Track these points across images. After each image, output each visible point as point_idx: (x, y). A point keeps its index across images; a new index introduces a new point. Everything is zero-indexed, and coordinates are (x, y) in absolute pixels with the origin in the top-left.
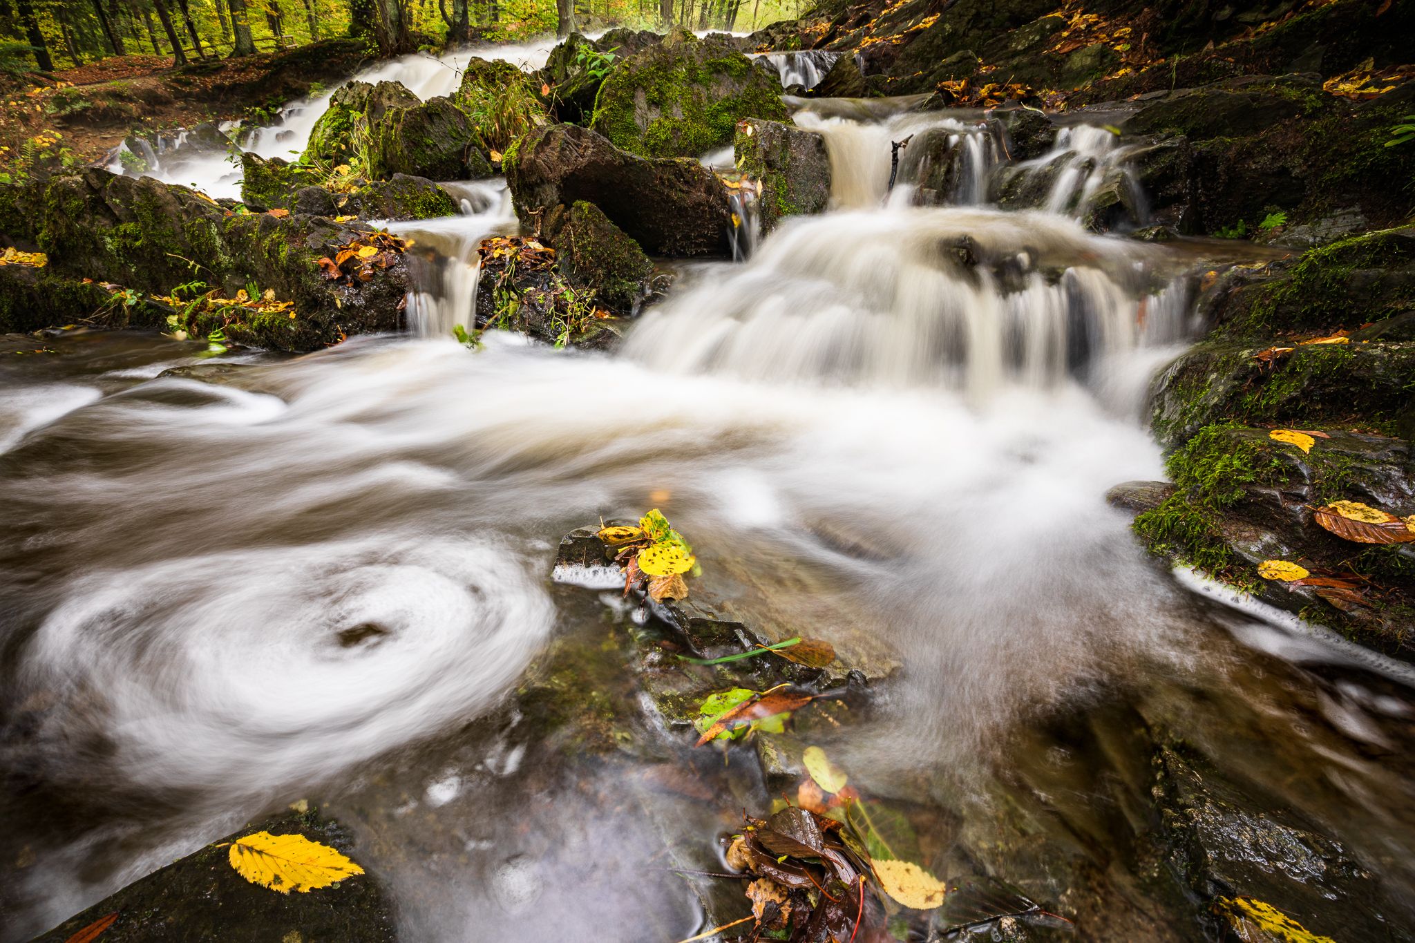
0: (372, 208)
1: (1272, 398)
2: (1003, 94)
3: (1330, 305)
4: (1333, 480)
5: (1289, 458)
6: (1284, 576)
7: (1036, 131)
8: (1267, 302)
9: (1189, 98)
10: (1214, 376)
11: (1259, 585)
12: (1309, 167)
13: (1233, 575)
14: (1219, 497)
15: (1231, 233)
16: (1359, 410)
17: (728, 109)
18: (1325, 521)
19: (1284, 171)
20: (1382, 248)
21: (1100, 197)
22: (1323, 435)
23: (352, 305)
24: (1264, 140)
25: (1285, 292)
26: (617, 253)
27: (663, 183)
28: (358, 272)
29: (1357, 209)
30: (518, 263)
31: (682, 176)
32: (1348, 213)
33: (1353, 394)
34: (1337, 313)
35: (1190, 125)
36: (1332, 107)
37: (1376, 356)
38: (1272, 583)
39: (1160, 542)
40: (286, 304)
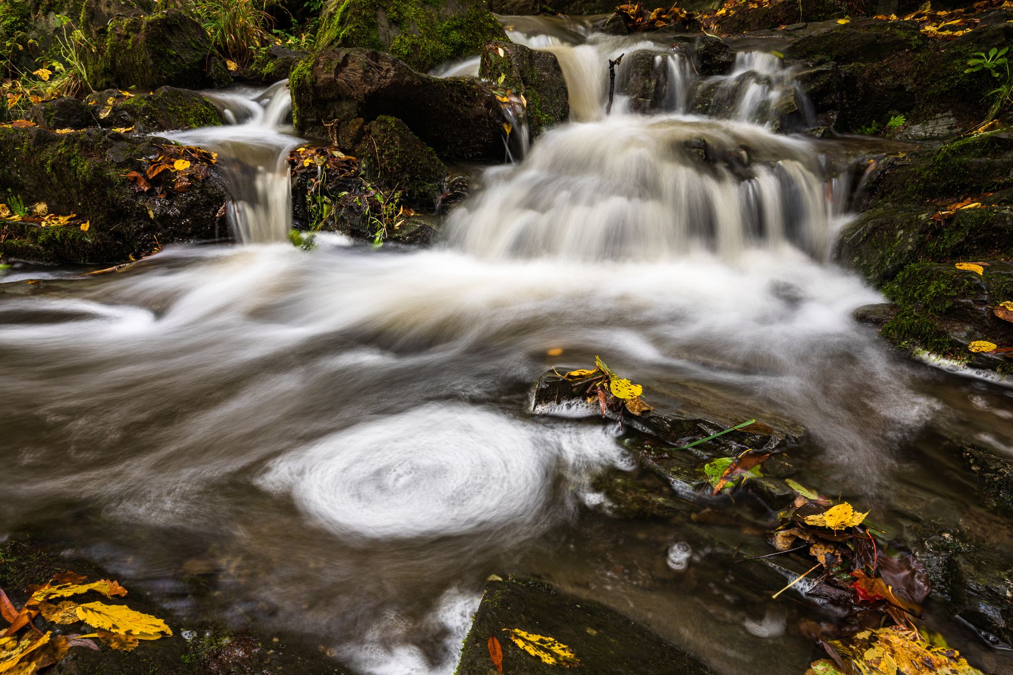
0: (150, 120)
1: (946, 244)
2: (669, 17)
3: (959, 181)
4: (999, 290)
5: (974, 279)
6: (984, 349)
7: (718, 53)
8: (917, 181)
9: (832, 34)
10: (901, 232)
11: (970, 357)
12: (918, 85)
13: (953, 354)
14: (936, 307)
15: (868, 130)
16: (998, 247)
17: (456, 28)
18: (1000, 314)
19: (901, 88)
20: (987, 145)
21: (782, 106)
22: (986, 264)
23: (167, 216)
24: (887, 66)
25: (929, 174)
26: (419, 159)
27: (452, 100)
28: (173, 185)
29: (950, 113)
30: (327, 171)
31: (466, 94)
32: (945, 116)
33: (995, 238)
34: (963, 187)
35: (835, 53)
36: (927, 44)
37: (1007, 214)
38: (977, 354)
39: (903, 340)
40: (68, 217)
